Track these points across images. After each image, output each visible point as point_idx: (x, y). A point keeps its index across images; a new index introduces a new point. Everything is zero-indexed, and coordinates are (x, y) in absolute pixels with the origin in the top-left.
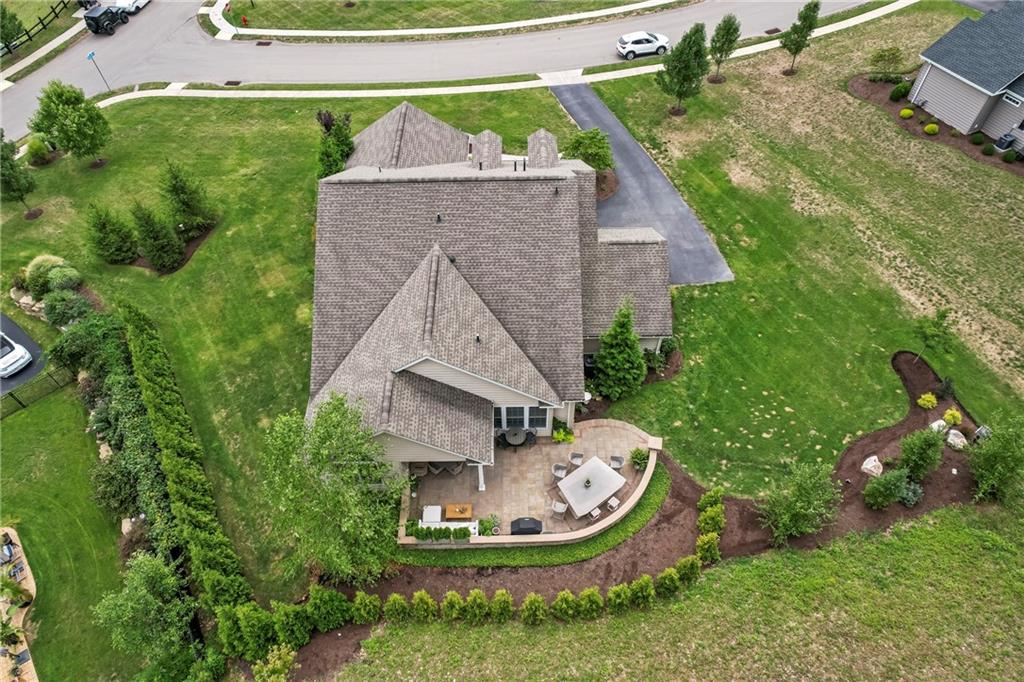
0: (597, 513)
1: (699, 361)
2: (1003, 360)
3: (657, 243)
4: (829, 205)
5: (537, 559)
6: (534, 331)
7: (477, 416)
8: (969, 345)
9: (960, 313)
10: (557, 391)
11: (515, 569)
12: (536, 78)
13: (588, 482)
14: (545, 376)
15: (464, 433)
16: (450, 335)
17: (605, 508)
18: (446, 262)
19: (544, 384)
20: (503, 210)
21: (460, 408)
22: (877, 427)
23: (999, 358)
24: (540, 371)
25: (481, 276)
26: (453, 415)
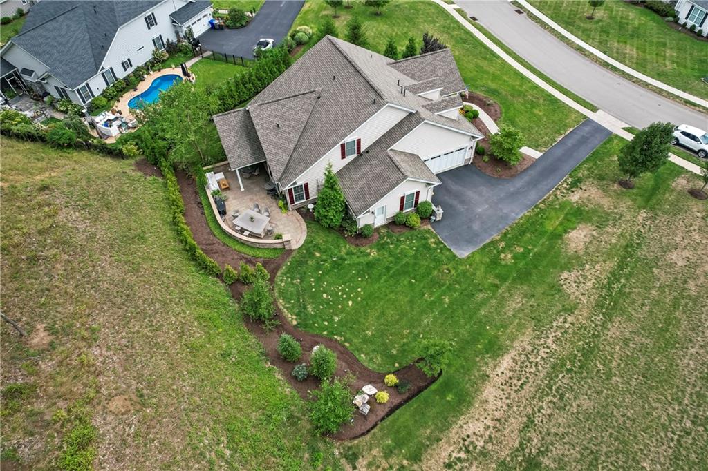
0: (238, 228)
1: (372, 254)
2: (468, 436)
3: (403, 174)
4: (583, 294)
5: (209, 218)
6: (304, 148)
7: (253, 154)
8: (472, 410)
9: (508, 401)
10: (282, 176)
11: (203, 214)
12: (594, 109)
13: (252, 218)
14: (287, 167)
15: (239, 151)
16: (269, 113)
17: (242, 231)
18: (316, 96)
19: (282, 168)
20: (353, 93)
21: (251, 144)
22: (356, 354)
23: (470, 433)
24: (288, 164)
25: (318, 112)
26: (244, 141)
